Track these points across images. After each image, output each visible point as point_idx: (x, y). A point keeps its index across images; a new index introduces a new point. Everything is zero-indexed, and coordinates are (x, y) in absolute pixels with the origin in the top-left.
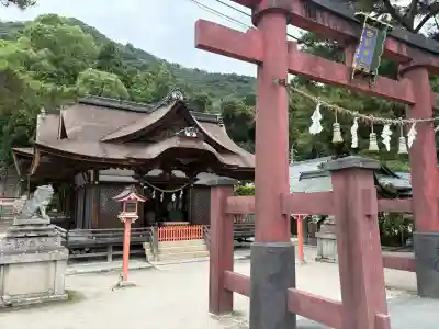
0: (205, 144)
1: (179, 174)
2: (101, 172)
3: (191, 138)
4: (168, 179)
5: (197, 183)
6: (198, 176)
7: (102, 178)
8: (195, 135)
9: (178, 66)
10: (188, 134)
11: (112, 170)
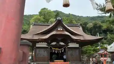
0: (66, 32)
1: (62, 43)
2: (37, 44)
3: (60, 31)
4: (58, 45)
5: (69, 46)
6: (69, 44)
7: (37, 46)
8: (61, 29)
9: (82, 16)
10: (59, 29)
11: (40, 43)
